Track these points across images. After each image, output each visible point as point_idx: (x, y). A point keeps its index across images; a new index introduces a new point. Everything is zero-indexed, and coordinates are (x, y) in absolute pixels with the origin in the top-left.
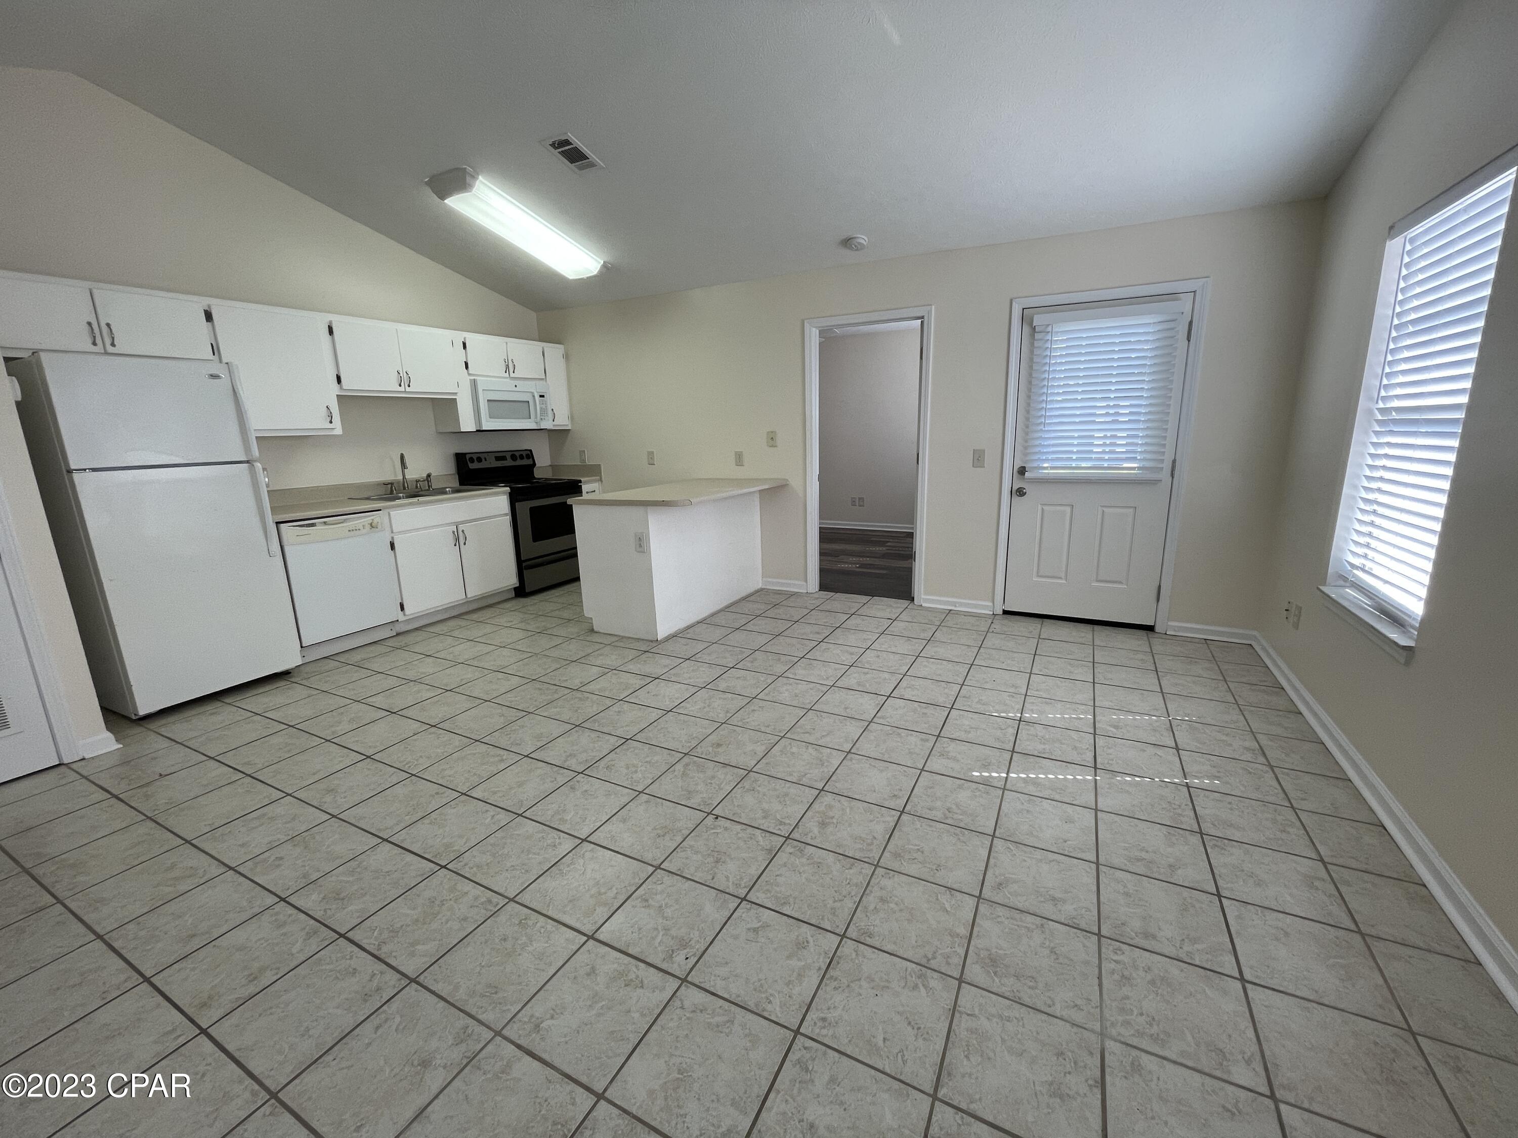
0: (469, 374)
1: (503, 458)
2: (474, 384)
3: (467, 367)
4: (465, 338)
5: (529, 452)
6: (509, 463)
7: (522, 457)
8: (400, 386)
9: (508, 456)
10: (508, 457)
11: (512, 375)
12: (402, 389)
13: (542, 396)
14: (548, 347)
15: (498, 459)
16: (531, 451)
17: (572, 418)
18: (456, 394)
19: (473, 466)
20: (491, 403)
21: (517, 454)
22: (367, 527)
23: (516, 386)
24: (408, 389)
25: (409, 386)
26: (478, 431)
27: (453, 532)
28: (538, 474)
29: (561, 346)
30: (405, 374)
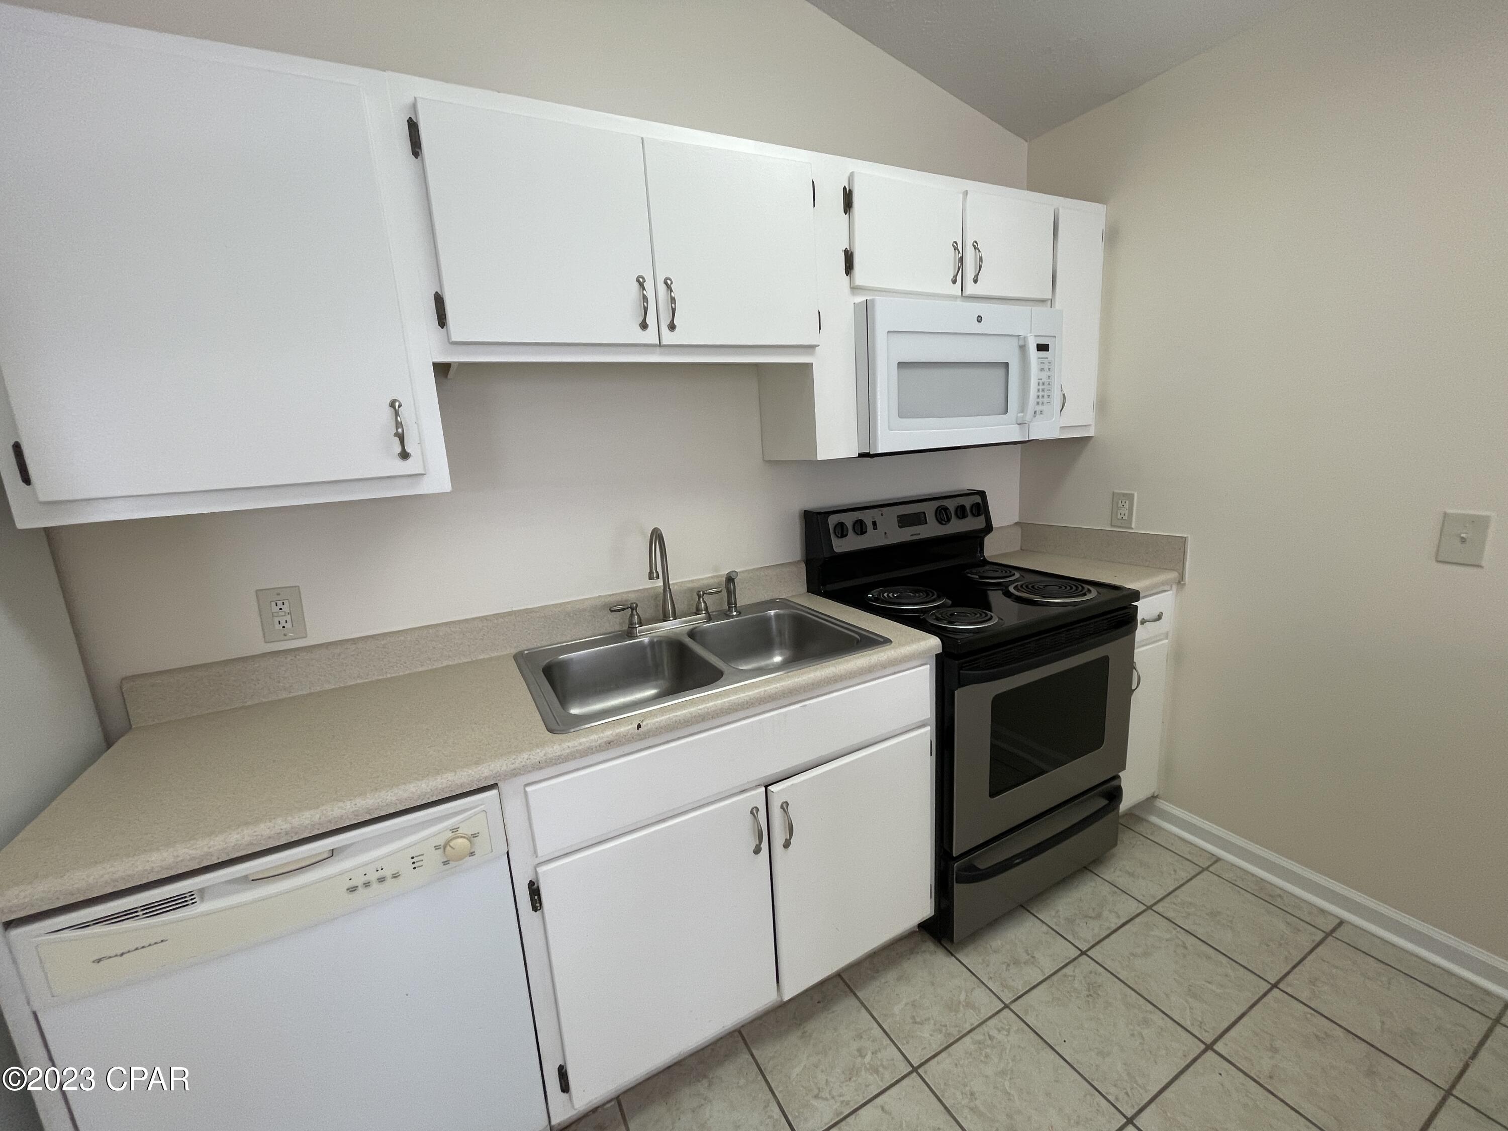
0: (855, 289)
1: (918, 519)
2: (866, 314)
3: (849, 267)
4: (851, 179)
5: (978, 499)
6: (931, 530)
7: (961, 512)
8: (644, 326)
9: (929, 509)
10: (931, 517)
11: (971, 289)
12: (650, 337)
13: (1043, 348)
14: (1071, 208)
15: (905, 521)
16: (982, 494)
17: (1102, 405)
18: (810, 348)
19: (841, 546)
20: (908, 373)
21: (951, 505)
22: (433, 859)
23: (979, 319)
24: (669, 338)
25: (672, 327)
26: (861, 455)
27: (754, 812)
28: (993, 548)
29: (1100, 208)
30: (662, 288)
